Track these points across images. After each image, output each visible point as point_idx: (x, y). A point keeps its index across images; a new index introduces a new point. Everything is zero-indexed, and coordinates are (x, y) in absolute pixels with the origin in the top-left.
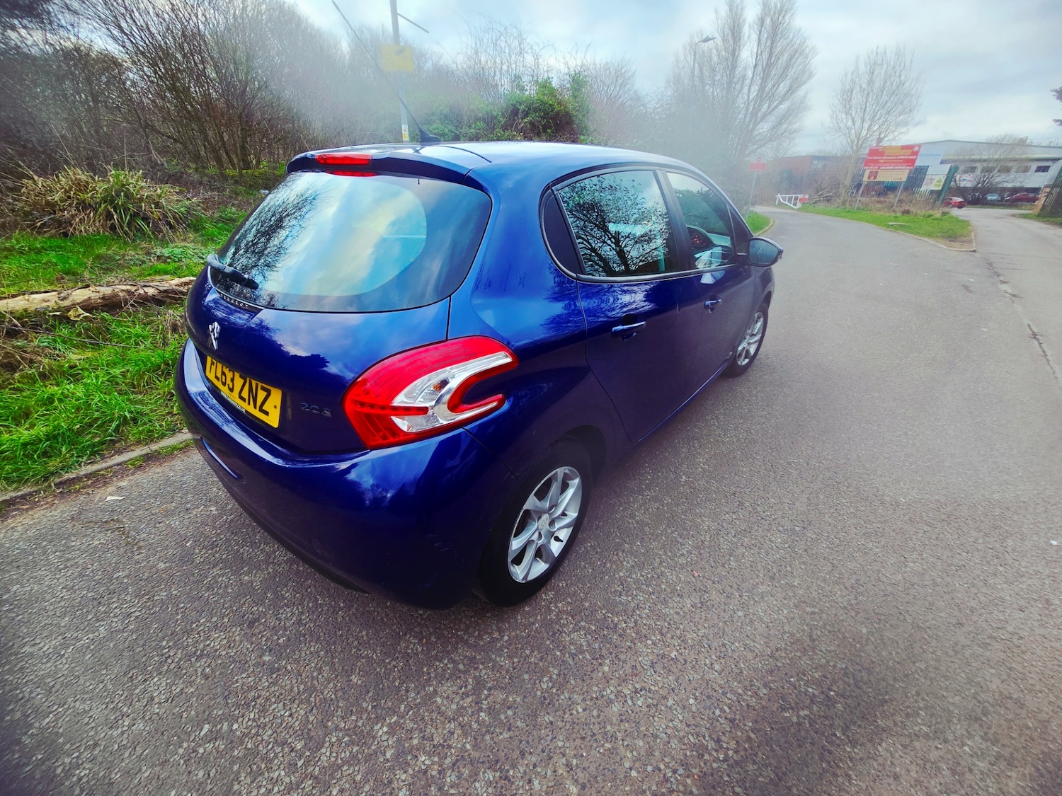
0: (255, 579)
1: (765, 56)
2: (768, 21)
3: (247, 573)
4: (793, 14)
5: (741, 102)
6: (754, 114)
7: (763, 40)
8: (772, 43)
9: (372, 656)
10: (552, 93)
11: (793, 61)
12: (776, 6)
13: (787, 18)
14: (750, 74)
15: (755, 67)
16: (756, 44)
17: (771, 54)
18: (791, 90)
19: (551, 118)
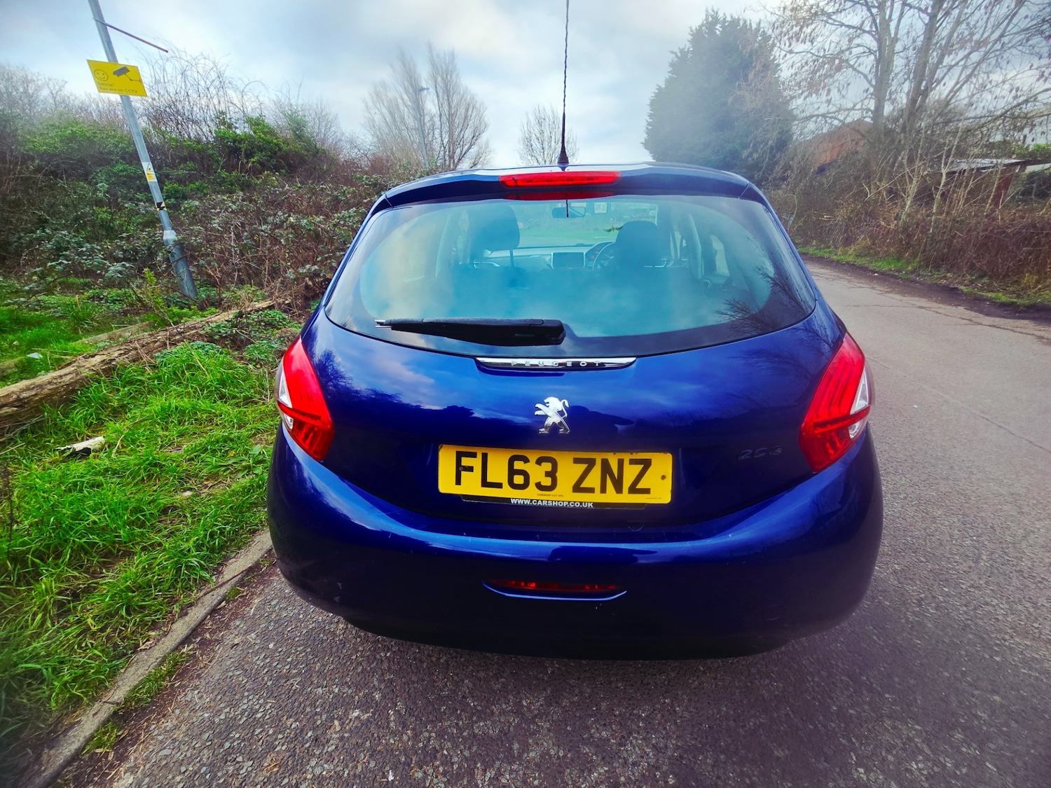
0: (544, 745)
1: (446, 108)
2: (439, 79)
3: (525, 748)
4: (457, 75)
5: (436, 146)
6: (451, 157)
7: (440, 94)
8: (448, 97)
9: (760, 722)
10: (271, 132)
11: (470, 113)
12: (442, 67)
13: (454, 76)
14: (438, 123)
15: (440, 116)
16: (435, 98)
17: (450, 107)
18: (475, 137)
19: (280, 157)
